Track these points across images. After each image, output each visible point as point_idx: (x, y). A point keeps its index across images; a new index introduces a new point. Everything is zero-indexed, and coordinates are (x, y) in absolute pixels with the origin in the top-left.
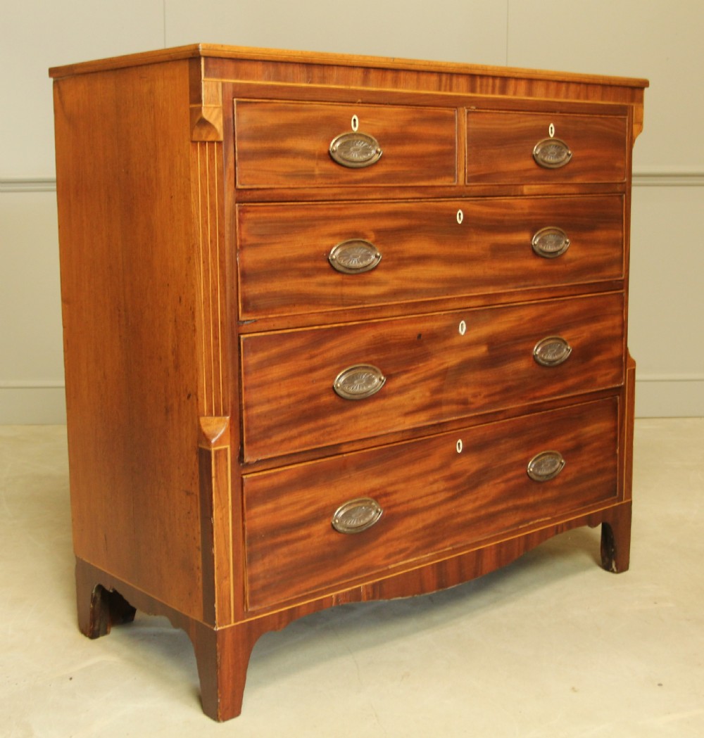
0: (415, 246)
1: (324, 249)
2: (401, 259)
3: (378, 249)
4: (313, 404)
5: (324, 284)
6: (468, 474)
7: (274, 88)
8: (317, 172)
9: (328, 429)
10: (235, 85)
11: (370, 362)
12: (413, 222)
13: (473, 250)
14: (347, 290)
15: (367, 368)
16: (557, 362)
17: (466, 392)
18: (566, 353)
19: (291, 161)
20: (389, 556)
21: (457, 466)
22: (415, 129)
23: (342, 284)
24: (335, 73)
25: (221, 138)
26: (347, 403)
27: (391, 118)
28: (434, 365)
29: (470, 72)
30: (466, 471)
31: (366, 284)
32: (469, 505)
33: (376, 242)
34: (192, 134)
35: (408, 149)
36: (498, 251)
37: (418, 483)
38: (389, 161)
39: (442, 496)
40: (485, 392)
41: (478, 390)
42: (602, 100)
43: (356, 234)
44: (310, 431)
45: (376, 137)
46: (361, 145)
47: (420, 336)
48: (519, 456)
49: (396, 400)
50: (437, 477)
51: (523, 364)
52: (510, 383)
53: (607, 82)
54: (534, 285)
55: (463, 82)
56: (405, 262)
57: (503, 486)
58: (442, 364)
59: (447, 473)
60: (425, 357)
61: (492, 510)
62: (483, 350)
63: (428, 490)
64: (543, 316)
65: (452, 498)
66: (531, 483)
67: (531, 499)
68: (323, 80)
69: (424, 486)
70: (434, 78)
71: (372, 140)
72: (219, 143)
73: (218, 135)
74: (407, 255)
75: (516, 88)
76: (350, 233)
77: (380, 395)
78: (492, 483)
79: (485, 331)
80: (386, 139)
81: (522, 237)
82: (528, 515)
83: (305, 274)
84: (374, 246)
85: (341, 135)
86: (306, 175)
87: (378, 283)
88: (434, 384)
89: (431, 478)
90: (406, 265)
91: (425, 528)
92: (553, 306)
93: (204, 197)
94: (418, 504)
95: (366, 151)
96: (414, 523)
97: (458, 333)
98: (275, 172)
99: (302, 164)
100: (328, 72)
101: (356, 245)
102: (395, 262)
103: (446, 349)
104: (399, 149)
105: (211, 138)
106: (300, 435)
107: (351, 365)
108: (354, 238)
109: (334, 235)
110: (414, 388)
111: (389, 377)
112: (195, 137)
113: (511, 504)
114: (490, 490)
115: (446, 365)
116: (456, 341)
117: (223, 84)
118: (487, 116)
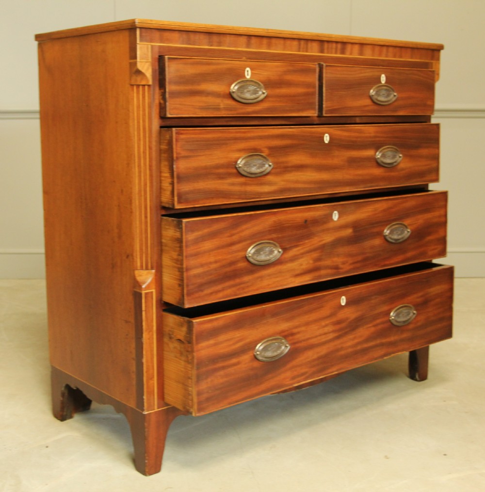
0: (296, 159)
1: (234, 160)
2: (287, 167)
3: (270, 160)
4: (233, 268)
5: (233, 184)
6: (349, 320)
8: (222, 106)
9: (242, 286)
10: (160, 47)
11: (272, 239)
12: (295, 142)
13: (335, 161)
14: (249, 189)
15: (269, 243)
16: (401, 240)
17: (337, 260)
18: (407, 233)
19: (204, 99)
20: (293, 378)
21: (342, 315)
22: (289, 77)
23: (245, 184)
24: (228, 39)
25: (150, 83)
26: (255, 267)
27: (273, 70)
28: (316, 241)
29: (320, 39)
30: (347, 319)
31: (262, 184)
32: (349, 342)
33: (269, 155)
34: (130, 80)
35: (284, 91)
36: (353, 162)
37: (314, 327)
38: (270, 99)
39: (331, 336)
40: (350, 260)
42: (411, 58)
43: (255, 150)
44: (230, 287)
45: (262, 82)
46: (252, 88)
47: (306, 221)
48: (384, 308)
49: (290, 265)
50: (327, 322)
51: (377, 242)
52: (368, 255)
53: (415, 46)
55: (315, 46)
56: (289, 169)
57: (373, 329)
58: (321, 241)
59: (334, 319)
60: (309, 236)
61: (365, 346)
62: (349, 232)
63: (321, 331)
64: (391, 208)
65: (338, 338)
66: (393, 327)
67: (392, 339)
68: (220, 44)
69: (318, 329)
70: (295, 43)
71: (259, 85)
72: (149, 86)
73: (148, 81)
74: (290, 165)
75: (352, 50)
76: (251, 149)
77: (278, 262)
78: (365, 327)
79: (351, 218)
80: (269, 84)
81: (369, 153)
82: (390, 350)
83: (221, 177)
84: (268, 158)
85: (239, 81)
86: (214, 108)
87: (270, 184)
88: (315, 255)
89: (323, 323)
90: (290, 172)
91: (319, 358)
92: (397, 201)
93: (138, 122)
94: (314, 341)
95: (255, 92)
96: (311, 355)
97: (332, 219)
98: (194, 106)
99: (211, 100)
100: (223, 38)
101: (255, 157)
102: (282, 169)
103: (323, 231)
104: (278, 91)
105: (143, 83)
106: (223, 289)
107: (258, 241)
108: (254, 152)
109: (240, 150)
110: (302, 258)
111: (285, 250)
112: (133, 82)
113: (378, 341)
114: (364, 332)
115: (324, 242)
116: (331, 225)
117: (152, 46)
118: (339, 68)
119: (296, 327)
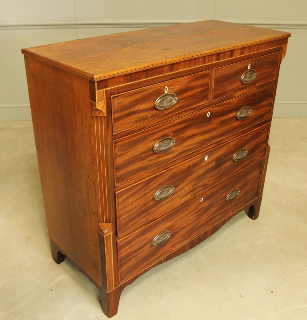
0: (188, 133)
1: (151, 146)
2: (184, 139)
3: (174, 139)
4: (146, 207)
5: (151, 160)
6: (204, 208)
7: (130, 85)
8: (149, 116)
9: (151, 214)
11: (169, 184)
12: (189, 123)
13: (213, 126)
14: (160, 159)
15: (168, 187)
16: (242, 159)
17: (205, 181)
18: (245, 154)
19: (138, 115)
20: (173, 246)
21: (200, 207)
22: (192, 84)
23: (158, 158)
24: (158, 70)
25: (106, 115)
26: (158, 202)
27: (182, 82)
28: (194, 176)
30: (204, 207)
31: (168, 154)
32: (203, 219)
33: (173, 136)
34: (92, 113)
35: (189, 93)
36: (223, 123)
37: (185, 218)
38: (180, 102)
39: (194, 219)
40: (213, 178)
41: (210, 179)
43: (165, 136)
44: (144, 217)
45: (175, 93)
46: (169, 98)
47: (189, 167)
48: (224, 195)
49: (179, 193)
50: (192, 213)
51: (229, 163)
52: (223, 172)
54: (236, 132)
55: (214, 57)
56: (185, 140)
57: (217, 207)
58: (197, 174)
59: (196, 211)
60: (190, 174)
61: (212, 217)
62: (214, 163)
63: (189, 219)
64: (238, 143)
65: (198, 219)
67: (226, 208)
68: (152, 75)
69: (187, 218)
71: (173, 95)
72: (105, 117)
73: (104, 114)
74: (186, 137)
76: (162, 136)
78: (213, 208)
79: (216, 156)
80: (179, 93)
81: (233, 114)
82: (225, 214)
83: (143, 159)
84: (172, 138)
85: (160, 97)
86: (144, 119)
87: (173, 152)
88: (193, 183)
89: (190, 215)
90: (185, 141)
91: (187, 232)
93: (98, 140)
95: (171, 101)
96: (182, 232)
97: (205, 160)
98: (130, 122)
99: (142, 115)
100: (155, 71)
101: (165, 141)
102: (180, 142)
103: (199, 168)
104: (185, 95)
105: (101, 115)
106: (140, 220)
107: (160, 188)
108: (164, 138)
109: (155, 140)
111: (175, 187)
112: (93, 115)
113: (219, 212)
114: (212, 211)
115: (199, 174)
116: (203, 164)
118: (223, 69)
119: (176, 222)
